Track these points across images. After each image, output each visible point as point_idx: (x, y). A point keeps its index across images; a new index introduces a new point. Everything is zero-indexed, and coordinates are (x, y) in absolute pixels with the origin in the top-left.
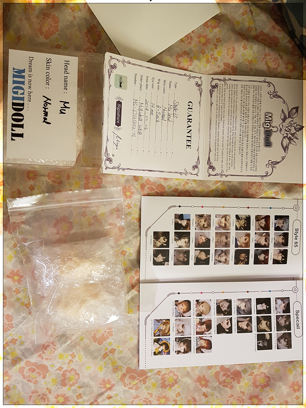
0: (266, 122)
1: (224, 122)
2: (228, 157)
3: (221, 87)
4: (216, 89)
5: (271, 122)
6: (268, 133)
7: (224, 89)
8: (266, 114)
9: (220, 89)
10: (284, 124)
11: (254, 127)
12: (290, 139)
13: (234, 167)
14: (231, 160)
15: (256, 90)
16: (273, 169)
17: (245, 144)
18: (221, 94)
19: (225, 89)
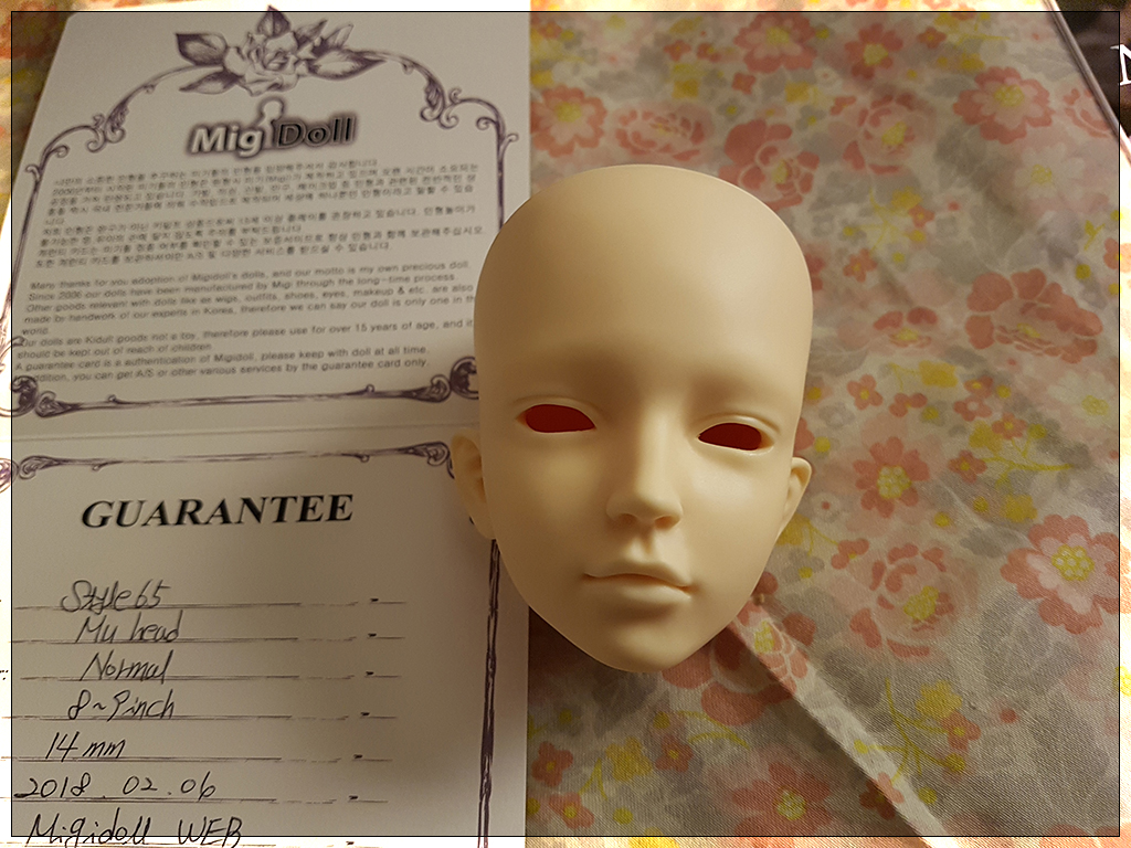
0: (231, 145)
1: (215, 335)
2: (402, 298)
3: (35, 361)
4: (42, 387)
5: (234, 128)
7: (45, 349)
8: (195, 147)
9: (41, 367)
10: (250, 75)
12: (320, 51)
13: (453, 265)
14: (419, 284)
15: (73, 201)
16: (463, 101)
17: (338, 227)
18: (66, 359)
19: (44, 342)
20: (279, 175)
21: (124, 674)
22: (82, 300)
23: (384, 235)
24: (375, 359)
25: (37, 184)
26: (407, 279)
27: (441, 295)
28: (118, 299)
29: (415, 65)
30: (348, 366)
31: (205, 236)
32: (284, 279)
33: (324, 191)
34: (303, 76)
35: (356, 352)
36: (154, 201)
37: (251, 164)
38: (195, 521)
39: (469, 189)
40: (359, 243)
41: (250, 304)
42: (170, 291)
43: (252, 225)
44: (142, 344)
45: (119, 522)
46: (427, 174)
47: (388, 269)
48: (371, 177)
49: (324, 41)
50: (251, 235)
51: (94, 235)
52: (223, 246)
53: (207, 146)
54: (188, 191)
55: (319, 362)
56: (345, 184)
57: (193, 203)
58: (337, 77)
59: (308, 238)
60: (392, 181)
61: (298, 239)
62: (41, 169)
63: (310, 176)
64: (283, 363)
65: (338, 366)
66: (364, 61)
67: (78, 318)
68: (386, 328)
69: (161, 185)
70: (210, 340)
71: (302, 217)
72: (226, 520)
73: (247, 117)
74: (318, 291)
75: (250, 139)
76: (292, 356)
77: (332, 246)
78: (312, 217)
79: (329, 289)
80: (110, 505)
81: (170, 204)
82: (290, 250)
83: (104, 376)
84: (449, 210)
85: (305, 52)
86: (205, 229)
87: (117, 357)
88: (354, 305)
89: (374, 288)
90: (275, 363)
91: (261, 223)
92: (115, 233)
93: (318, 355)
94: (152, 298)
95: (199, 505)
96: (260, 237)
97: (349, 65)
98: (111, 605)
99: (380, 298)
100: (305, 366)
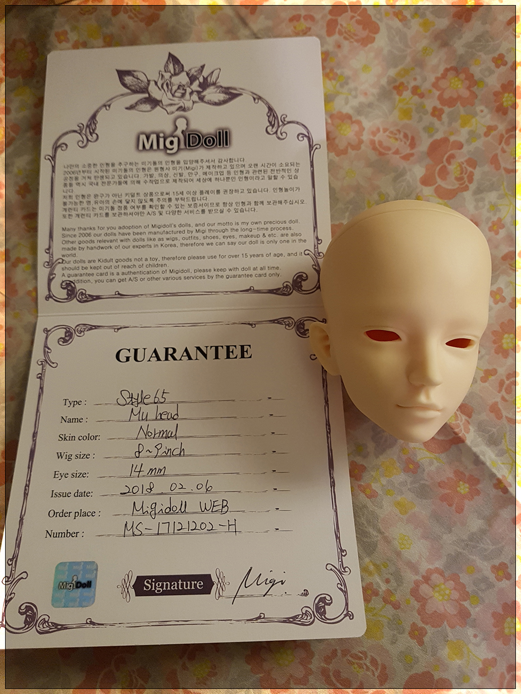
0: (162, 146)
1: (168, 259)
2: (265, 239)
3: (72, 272)
4: (78, 286)
5: (161, 135)
6: (194, 140)
7: (77, 265)
8: (141, 147)
9: (76, 275)
10: (166, 101)
11: (179, 179)
12: (204, 85)
13: (291, 222)
14: (273, 232)
15: (76, 178)
16: (289, 122)
17: (227, 198)
18: (89, 271)
19: (75, 262)
20: (192, 166)
21: (157, 436)
22: (92, 238)
23: (253, 204)
24: (254, 273)
25: (53, 167)
26: (267, 229)
27: (285, 238)
28: (112, 238)
29: (260, 98)
30: (240, 276)
31: (155, 202)
32: (201, 228)
33: (217, 176)
34: (196, 102)
35: (243, 269)
36: (123, 180)
37: (175, 158)
38: (174, 359)
39: (296, 177)
40: (240, 208)
41: (185, 242)
42: (141, 234)
43: (180, 196)
44: (129, 263)
45: (136, 359)
46: (272, 168)
47: (256, 223)
48: (242, 169)
49: (205, 79)
50: (180, 202)
51: (92, 199)
52: (166, 208)
53: (148, 146)
54: (141, 174)
55: (224, 274)
56: (229, 173)
57: (145, 182)
58: (216, 104)
59: (212, 204)
60: (254, 172)
61: (207, 205)
62: (53, 158)
63: (209, 167)
64: (206, 274)
65: (235, 276)
66: (231, 94)
67: (92, 248)
68: (258, 256)
69: (126, 170)
70: (166, 262)
71: (208, 192)
72: (190, 358)
73: (168, 129)
74: (220, 235)
75: (172, 143)
76: (210, 270)
77: (225, 209)
78: (213, 192)
79: (226, 234)
80: (129, 350)
81: (133, 182)
82: (203, 211)
83: (111, 281)
84: (286, 190)
85: (195, 86)
86: (155, 198)
87: (117, 270)
88: (240, 243)
89: (250, 234)
90: (202, 274)
91: (185, 195)
92: (104, 199)
93: (223, 270)
94: (131, 237)
95: (174, 350)
96: (186, 203)
97: (222, 97)
98: (142, 402)
99: (254, 239)
100: (217, 276)
